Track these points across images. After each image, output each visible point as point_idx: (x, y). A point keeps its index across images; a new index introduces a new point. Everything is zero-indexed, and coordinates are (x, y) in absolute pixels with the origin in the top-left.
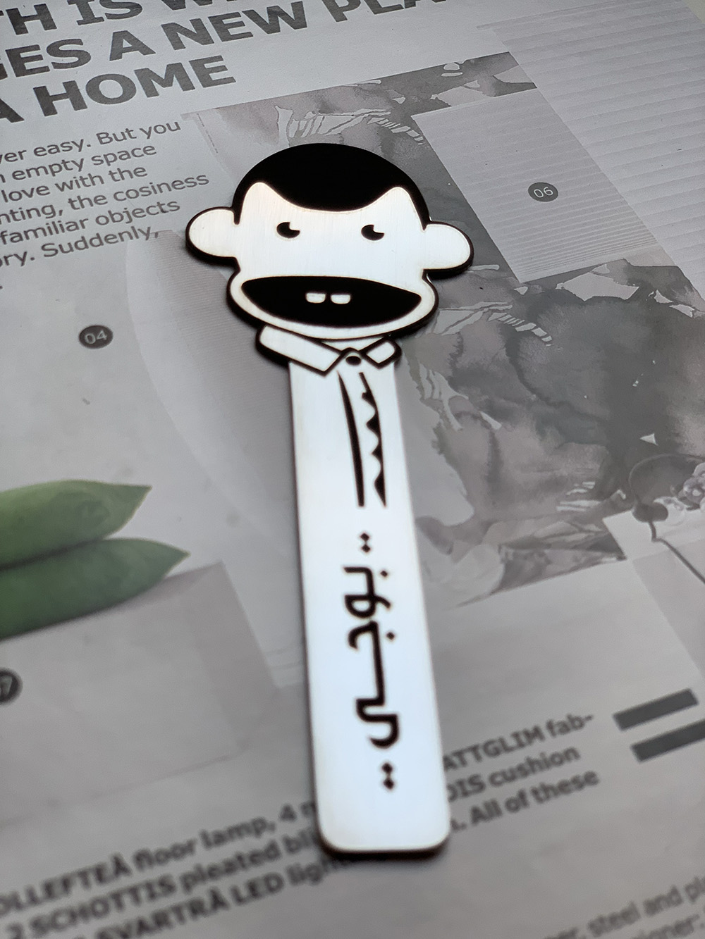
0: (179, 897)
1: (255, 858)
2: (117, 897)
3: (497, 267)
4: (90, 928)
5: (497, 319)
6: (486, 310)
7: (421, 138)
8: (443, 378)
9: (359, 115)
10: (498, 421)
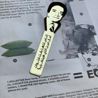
0: (28, 83)
1: (36, 81)
2: (23, 82)
3: (74, 23)
4: (20, 85)
5: (72, 29)
7: (70, 5)
8: (65, 35)
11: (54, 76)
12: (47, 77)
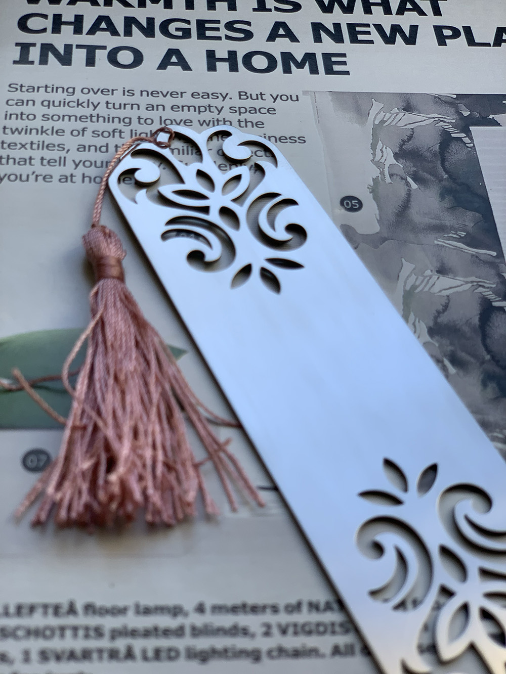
0: (105, 643)
1: (166, 633)
2: (62, 629)
3: (495, 254)
4: (35, 645)
5: (480, 293)
6: (475, 284)
7: (472, 145)
8: (425, 326)
9: (431, 118)
10: (455, 368)
11: (314, 607)
12: (255, 609)
